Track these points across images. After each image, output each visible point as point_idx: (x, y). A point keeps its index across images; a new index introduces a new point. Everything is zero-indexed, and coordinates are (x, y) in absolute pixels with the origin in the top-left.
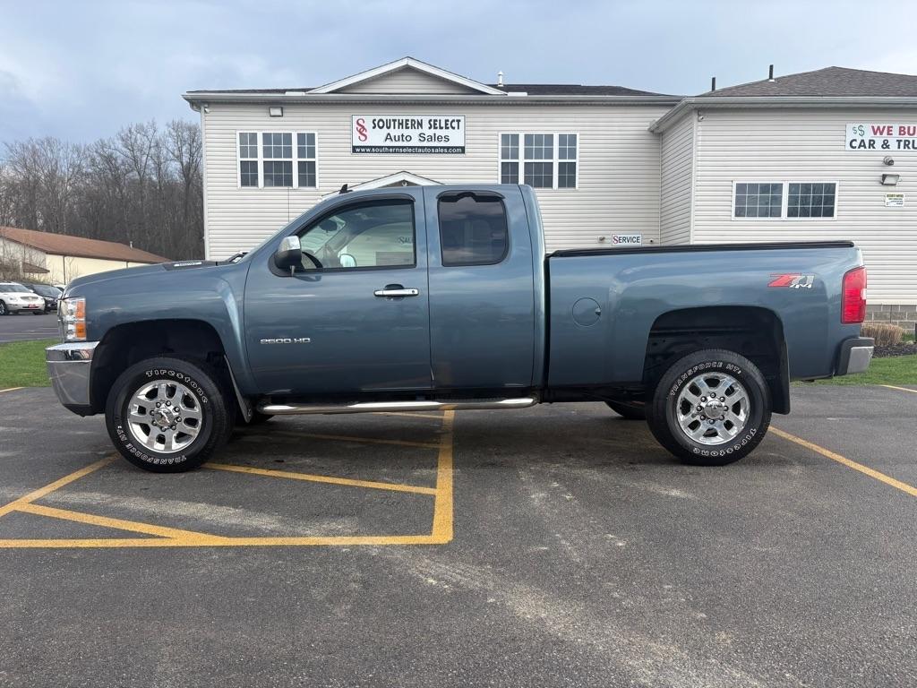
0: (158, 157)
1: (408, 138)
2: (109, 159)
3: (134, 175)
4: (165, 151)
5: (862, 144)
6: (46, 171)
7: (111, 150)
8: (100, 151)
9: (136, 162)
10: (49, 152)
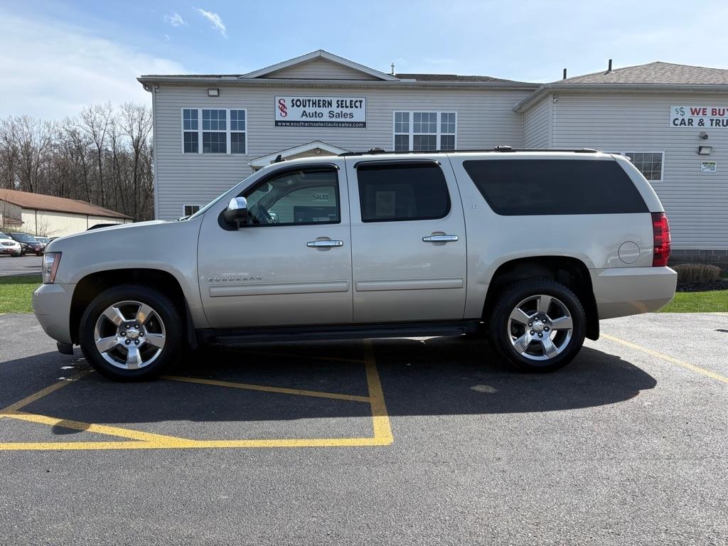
0: (113, 132)
1: (320, 115)
2: (73, 134)
3: (94, 146)
4: (118, 127)
5: (683, 122)
6: (22, 143)
7: (75, 126)
8: (66, 127)
9: (95, 136)
10: (25, 127)
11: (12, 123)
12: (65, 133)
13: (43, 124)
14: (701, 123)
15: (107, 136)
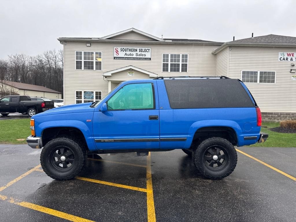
0: (56, 61)
1: (132, 55)
2: (41, 61)
3: (48, 66)
4: (57, 59)
5: (284, 59)
6: (21, 64)
7: (41, 58)
8: (38, 58)
9: (49, 62)
10: (22, 59)
11: (17, 57)
12: (37, 61)
13: (29, 57)
14: (292, 60)
15: (53, 62)
